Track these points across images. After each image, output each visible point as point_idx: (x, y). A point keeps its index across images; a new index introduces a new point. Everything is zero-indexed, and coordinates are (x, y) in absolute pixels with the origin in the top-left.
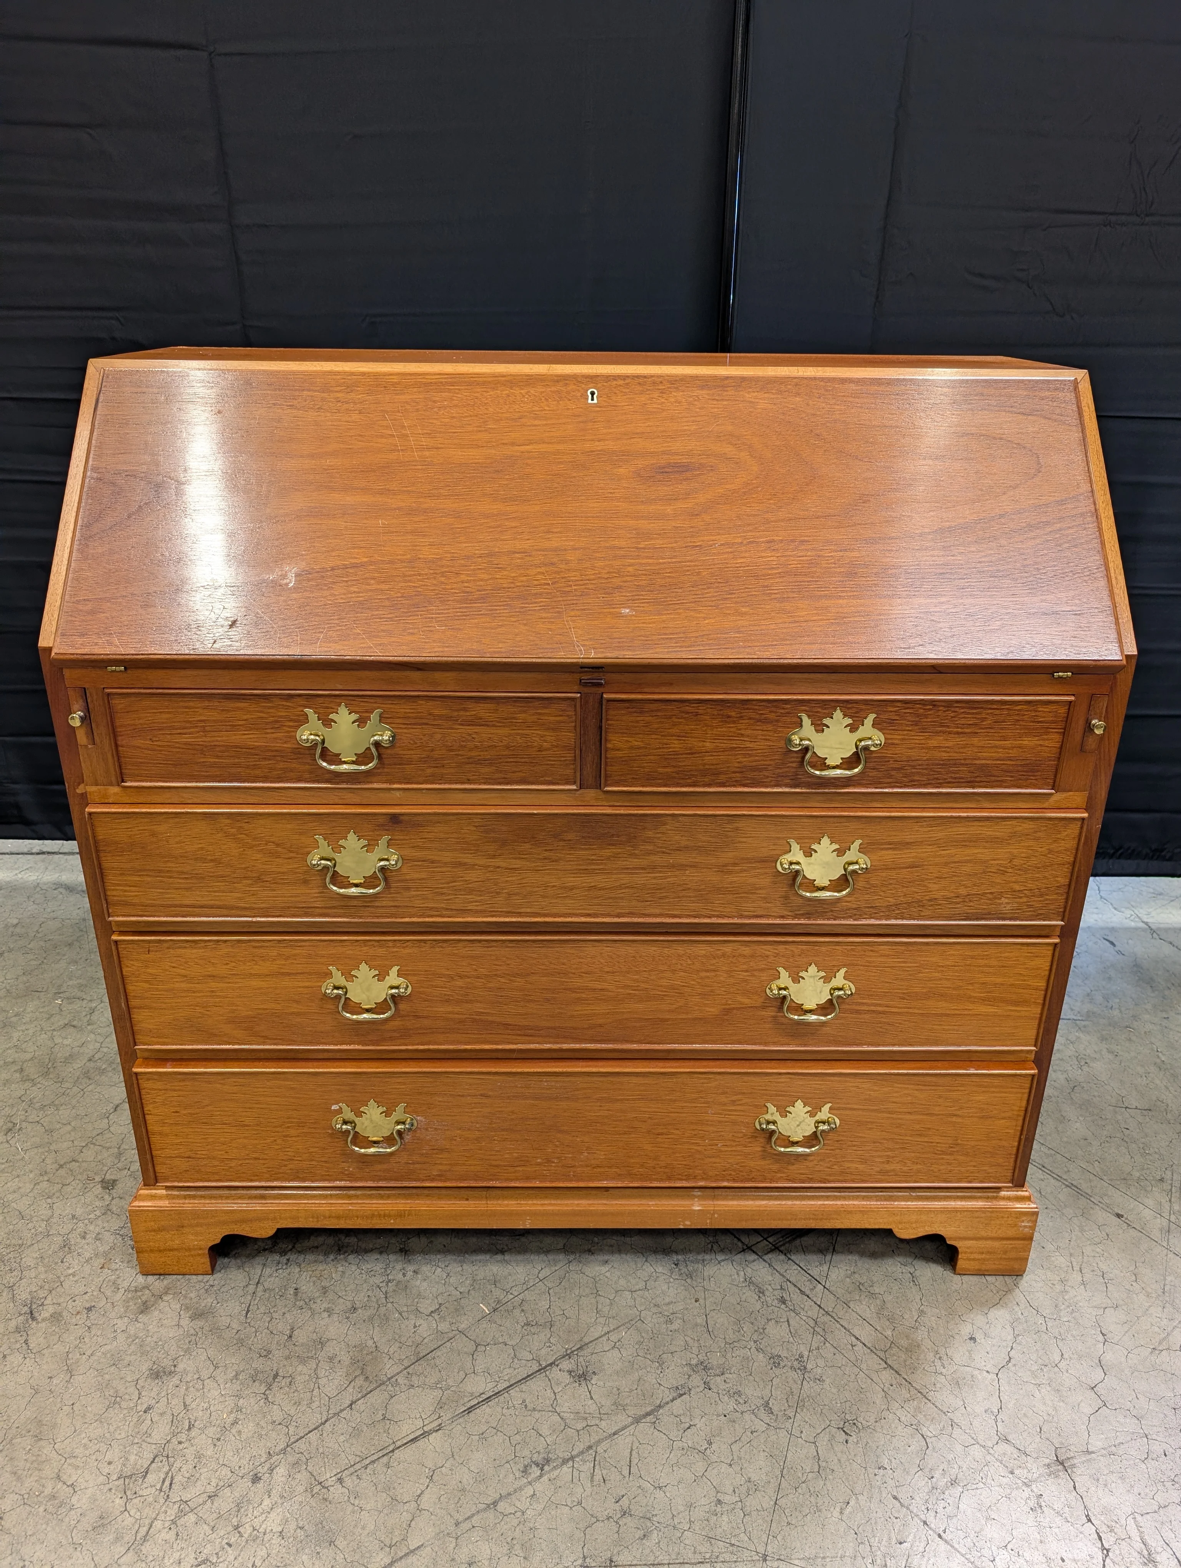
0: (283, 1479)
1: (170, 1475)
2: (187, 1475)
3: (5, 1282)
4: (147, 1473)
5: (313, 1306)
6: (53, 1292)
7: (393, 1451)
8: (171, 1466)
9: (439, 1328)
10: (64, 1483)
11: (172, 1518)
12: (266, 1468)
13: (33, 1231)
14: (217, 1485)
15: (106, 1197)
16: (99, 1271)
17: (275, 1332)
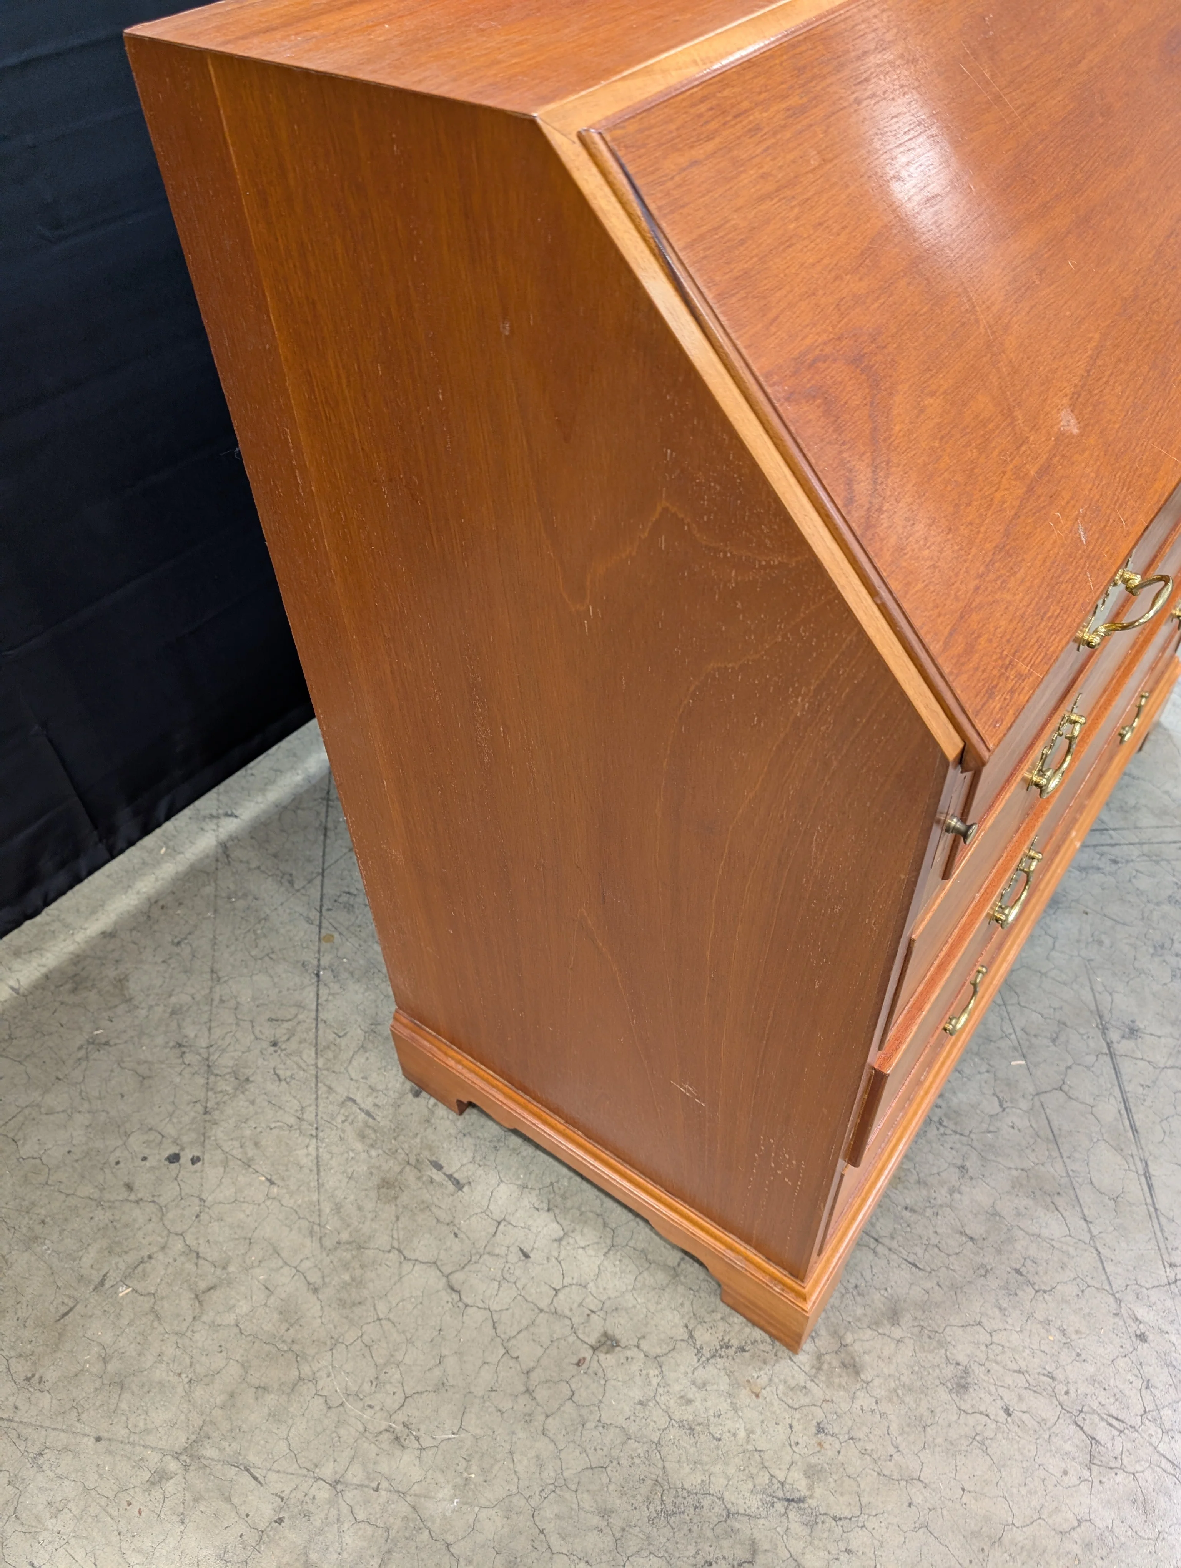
0: (1152, 1313)
1: (1105, 1417)
2: (1112, 1400)
3: (715, 1520)
4: (1094, 1439)
5: (939, 1202)
6: (767, 1464)
7: (1156, 1210)
8: (1094, 1411)
9: (1025, 1108)
10: (1074, 1529)
11: (1160, 1431)
12: (1132, 1324)
13: (637, 1461)
14: (1136, 1376)
15: (629, 1353)
16: (761, 1400)
17: (957, 1251)
